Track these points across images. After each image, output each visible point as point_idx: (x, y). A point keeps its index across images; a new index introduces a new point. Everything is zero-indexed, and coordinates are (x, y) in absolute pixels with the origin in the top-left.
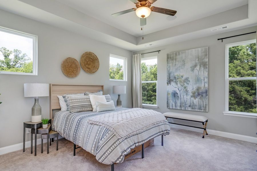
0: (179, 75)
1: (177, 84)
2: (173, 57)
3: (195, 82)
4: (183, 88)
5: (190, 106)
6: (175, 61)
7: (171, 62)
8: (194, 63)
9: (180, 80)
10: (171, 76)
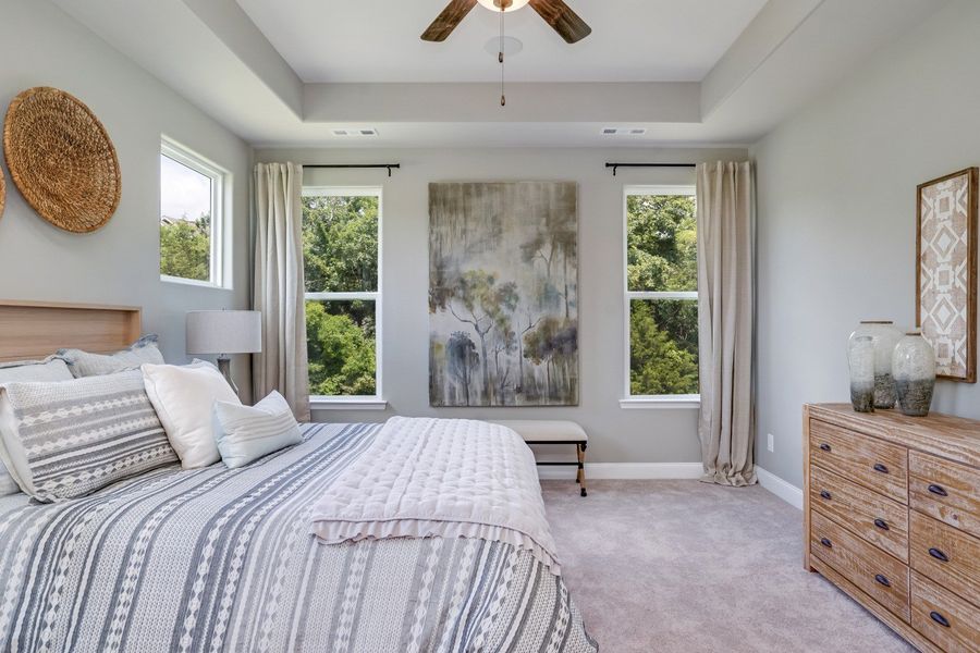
0: (478, 274)
1: (470, 307)
2: (456, 202)
3: (538, 303)
4: (494, 326)
5: (519, 390)
6: (461, 216)
7: (445, 217)
8: (532, 231)
9: (482, 291)
10: (445, 276)
